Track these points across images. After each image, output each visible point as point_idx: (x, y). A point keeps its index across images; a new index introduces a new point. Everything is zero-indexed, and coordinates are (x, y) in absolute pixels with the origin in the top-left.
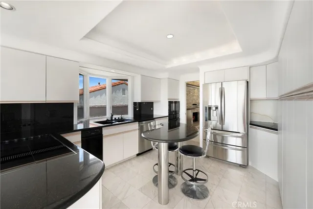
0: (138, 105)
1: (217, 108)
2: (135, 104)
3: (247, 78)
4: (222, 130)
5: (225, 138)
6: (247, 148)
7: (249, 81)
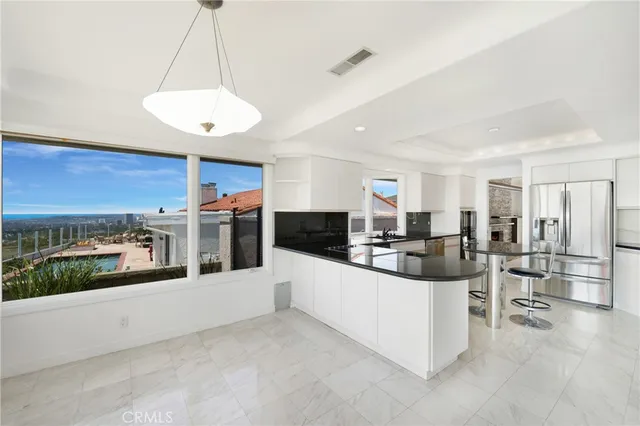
0: (415, 217)
1: (556, 221)
2: (409, 215)
3: (611, 177)
4: (566, 255)
5: (567, 265)
6: (611, 280)
7: (614, 181)
